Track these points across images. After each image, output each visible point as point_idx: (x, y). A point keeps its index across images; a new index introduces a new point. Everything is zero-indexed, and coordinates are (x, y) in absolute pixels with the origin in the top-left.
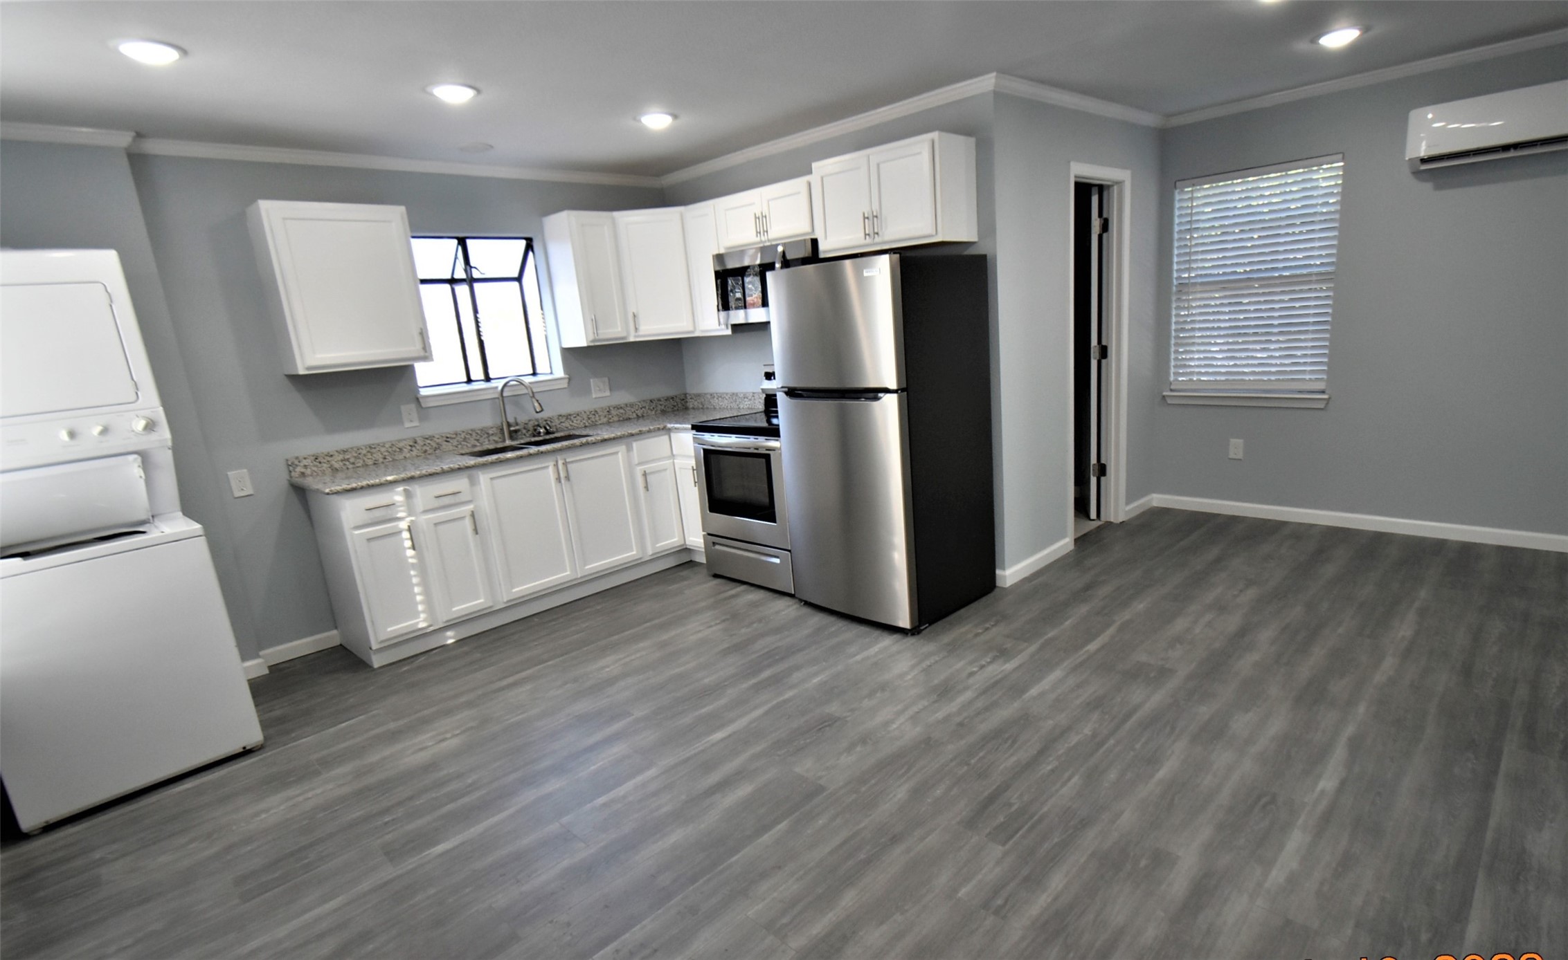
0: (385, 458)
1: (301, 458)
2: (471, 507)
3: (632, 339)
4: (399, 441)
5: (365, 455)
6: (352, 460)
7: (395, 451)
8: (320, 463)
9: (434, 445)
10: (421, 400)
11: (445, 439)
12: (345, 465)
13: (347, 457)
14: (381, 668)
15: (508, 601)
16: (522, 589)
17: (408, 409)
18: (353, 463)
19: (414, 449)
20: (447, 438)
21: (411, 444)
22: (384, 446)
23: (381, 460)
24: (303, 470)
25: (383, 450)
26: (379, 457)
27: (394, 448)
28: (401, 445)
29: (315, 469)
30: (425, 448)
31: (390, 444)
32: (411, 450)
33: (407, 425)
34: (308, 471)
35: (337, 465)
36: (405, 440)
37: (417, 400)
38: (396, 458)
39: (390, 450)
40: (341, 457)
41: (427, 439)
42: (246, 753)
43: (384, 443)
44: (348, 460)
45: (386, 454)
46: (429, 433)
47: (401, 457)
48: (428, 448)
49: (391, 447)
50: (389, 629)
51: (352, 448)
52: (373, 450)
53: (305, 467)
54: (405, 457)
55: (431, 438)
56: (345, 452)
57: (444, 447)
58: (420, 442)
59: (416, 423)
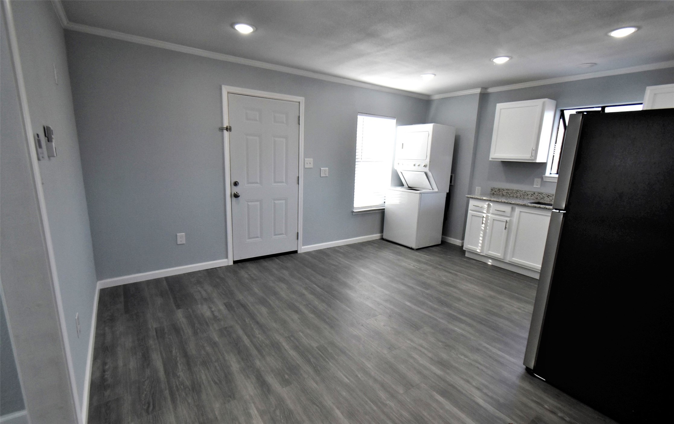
0: (521, 196)
1: (495, 188)
4: (529, 191)
5: (514, 193)
6: (509, 193)
7: (525, 195)
8: (500, 191)
9: (542, 197)
10: (544, 178)
11: (547, 196)
12: (507, 194)
13: (508, 192)
14: (467, 257)
15: (509, 261)
16: (516, 260)
17: (537, 181)
18: (509, 195)
19: (533, 196)
20: (549, 195)
21: (532, 194)
22: (522, 192)
23: (519, 197)
24: (494, 192)
25: (521, 193)
26: (518, 195)
27: (525, 194)
28: (529, 193)
29: (497, 193)
30: (537, 197)
31: (524, 192)
32: (532, 196)
33: (535, 186)
34: (495, 193)
35: (504, 194)
36: (531, 191)
37: (542, 178)
38: (525, 197)
39: (524, 194)
40: (506, 191)
41: (540, 194)
43: (522, 191)
44: (508, 193)
45: (522, 195)
46: (542, 191)
47: (527, 197)
48: (538, 197)
49: (524, 193)
51: (511, 189)
52: (517, 192)
53: (495, 191)
54: (528, 198)
55: (541, 193)
56: (508, 190)
57: (546, 199)
58: (536, 194)
59: (539, 186)
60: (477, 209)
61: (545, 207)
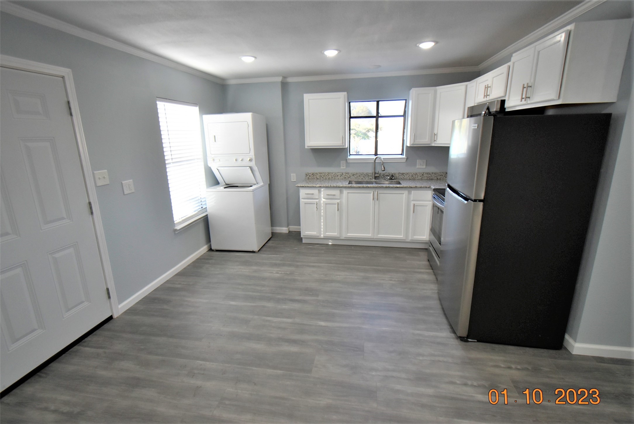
0: (332, 178)
1: (309, 173)
2: (339, 201)
3: (433, 145)
4: (338, 173)
5: (326, 176)
6: (322, 177)
7: (336, 176)
8: (314, 175)
9: (349, 176)
10: (347, 160)
11: (352, 175)
12: (320, 177)
13: (321, 175)
14: (304, 243)
15: (345, 237)
16: (350, 235)
17: (343, 163)
18: (323, 178)
19: (342, 176)
20: (354, 174)
21: (341, 174)
22: (332, 174)
23: (331, 178)
24: (309, 177)
25: (332, 175)
26: (330, 177)
27: (336, 175)
28: (338, 174)
29: (312, 177)
30: (345, 176)
31: (334, 173)
32: (341, 177)
33: (342, 168)
34: (310, 178)
35: (318, 177)
36: (339, 173)
37: (346, 160)
38: (336, 178)
39: (334, 175)
40: (320, 175)
41: (347, 174)
42: (253, 252)
43: (333, 173)
44: (321, 176)
45: (333, 176)
46: (348, 172)
47: (337, 178)
48: (346, 177)
49: (335, 174)
50: (306, 233)
51: (323, 173)
52: (329, 174)
53: (310, 176)
54: (338, 178)
55: (348, 173)
56: (321, 173)
57: (352, 177)
58: (344, 174)
59: (345, 168)
60: (309, 196)
61: (367, 186)
